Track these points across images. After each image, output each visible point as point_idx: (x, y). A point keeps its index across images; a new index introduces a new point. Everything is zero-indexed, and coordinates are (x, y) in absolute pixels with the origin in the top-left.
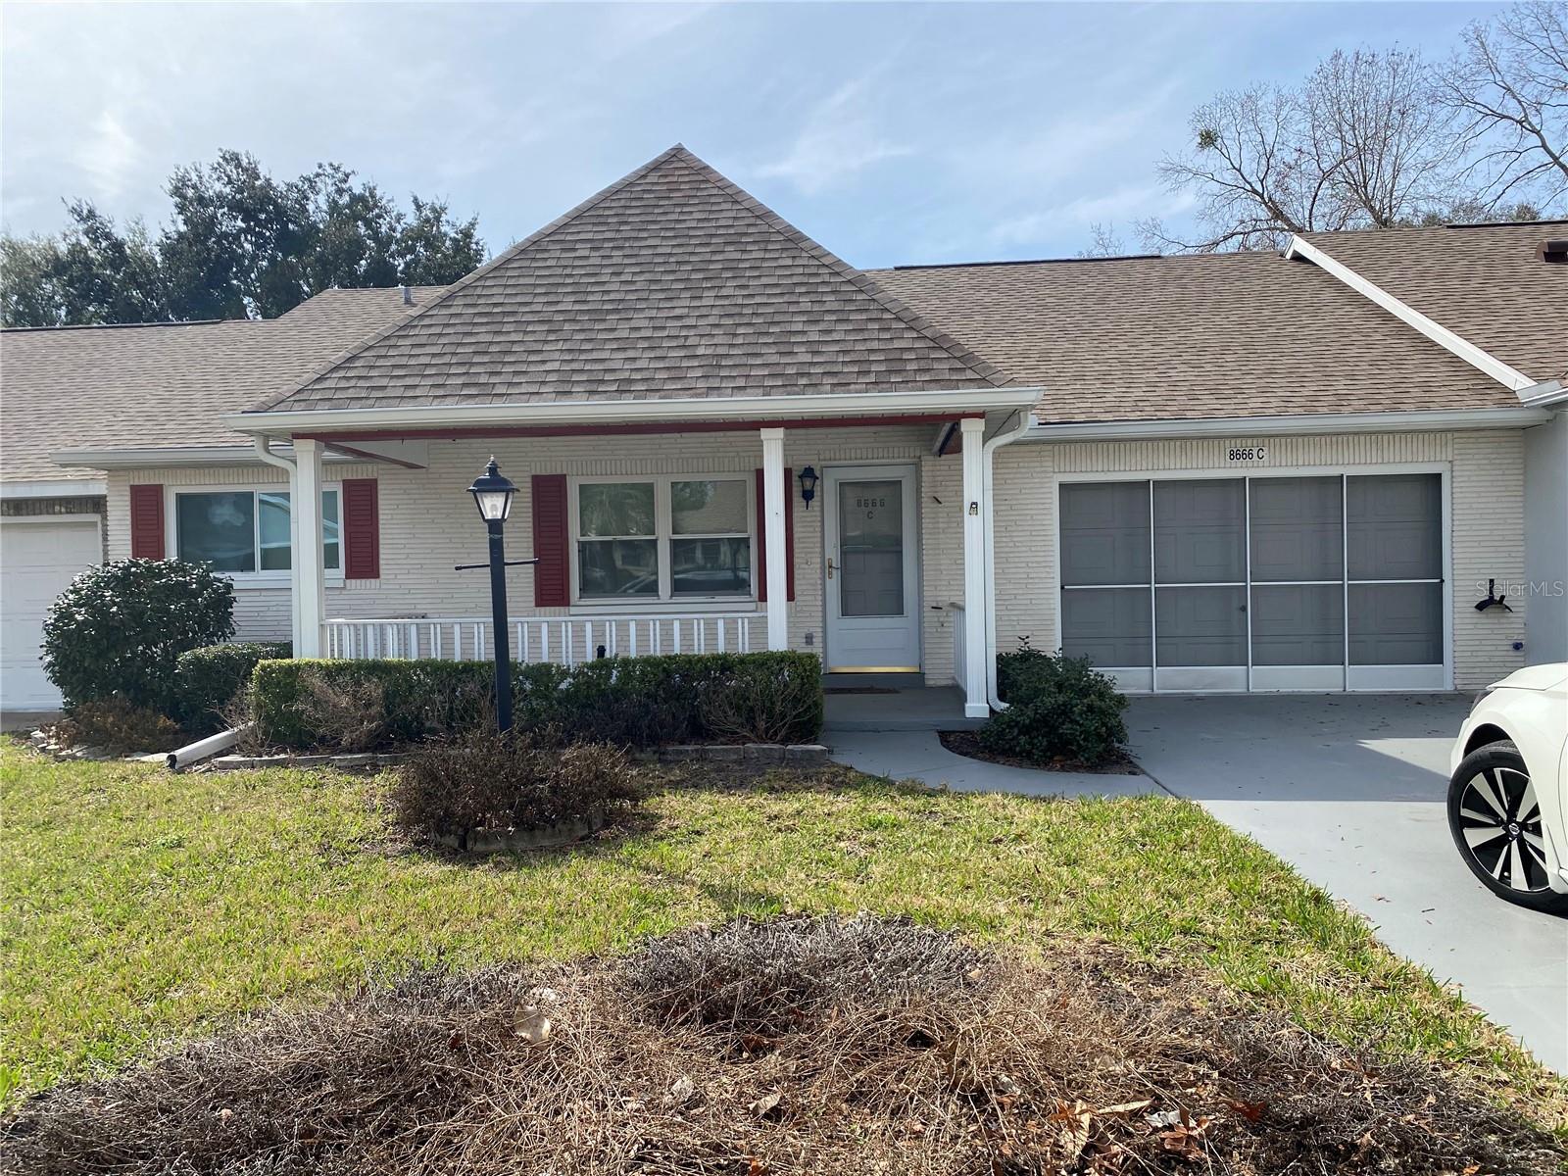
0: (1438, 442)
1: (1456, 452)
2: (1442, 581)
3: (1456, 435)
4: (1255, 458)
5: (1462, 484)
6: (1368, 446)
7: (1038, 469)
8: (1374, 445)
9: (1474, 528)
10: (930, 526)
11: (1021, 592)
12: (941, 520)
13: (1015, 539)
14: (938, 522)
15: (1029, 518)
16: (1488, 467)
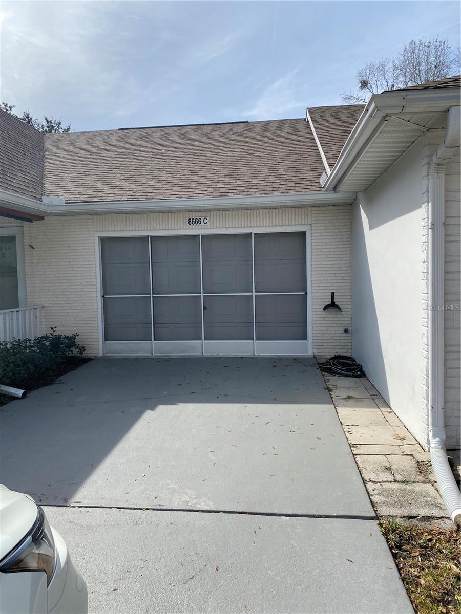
0: (303, 213)
1: (313, 219)
2: (306, 293)
3: (313, 209)
4: (202, 223)
5: (316, 238)
6: (264, 216)
7: (85, 230)
8: (268, 216)
9: (323, 263)
10: (29, 261)
11: (79, 299)
12: (34, 258)
13: (75, 269)
14: (33, 259)
15: (81, 257)
16: (331, 227)
